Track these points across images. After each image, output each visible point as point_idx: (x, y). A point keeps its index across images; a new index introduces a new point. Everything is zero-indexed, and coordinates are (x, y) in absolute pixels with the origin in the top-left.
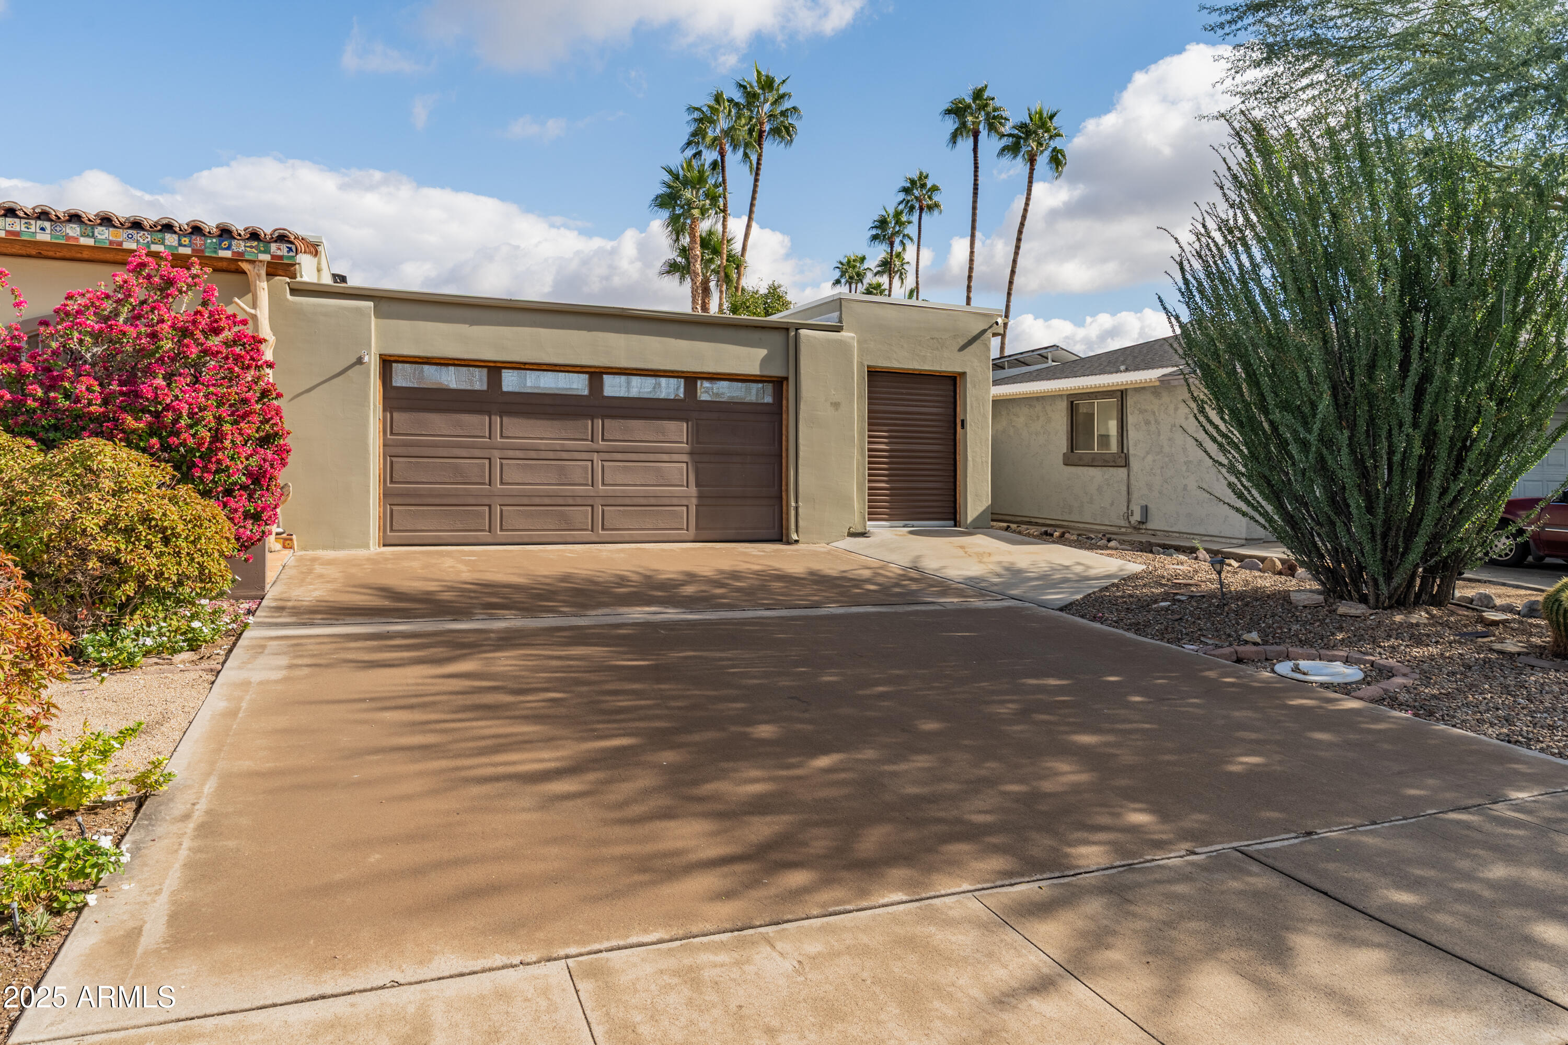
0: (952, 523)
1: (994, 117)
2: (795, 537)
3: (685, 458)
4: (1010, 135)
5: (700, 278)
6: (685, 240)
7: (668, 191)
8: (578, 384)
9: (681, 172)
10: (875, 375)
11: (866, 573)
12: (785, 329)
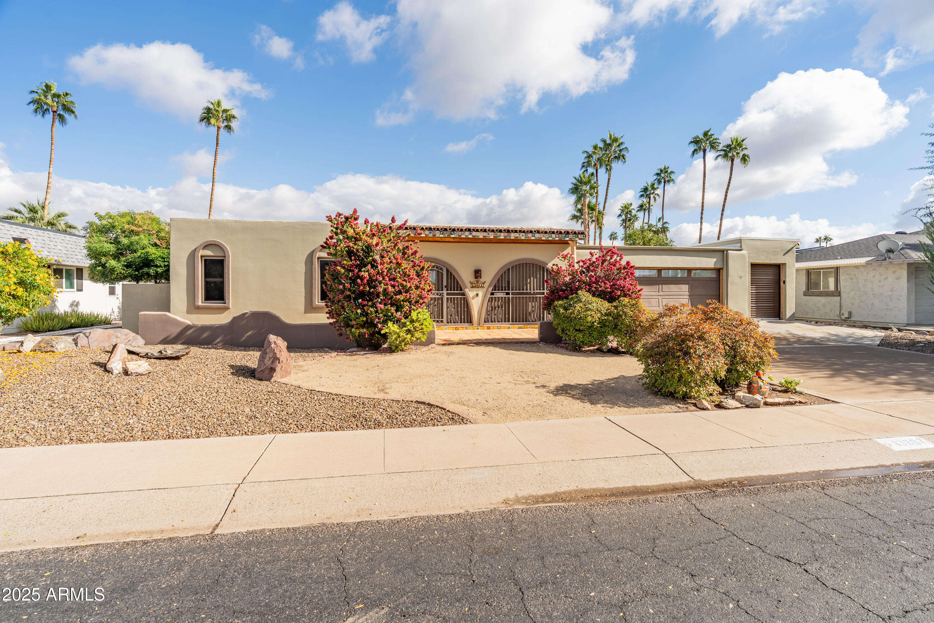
0: (780, 318)
1: (714, 143)
3: (687, 297)
4: (722, 150)
5: (587, 221)
7: (575, 186)
8: (654, 273)
9: (580, 179)
10: (754, 266)
12: (723, 251)
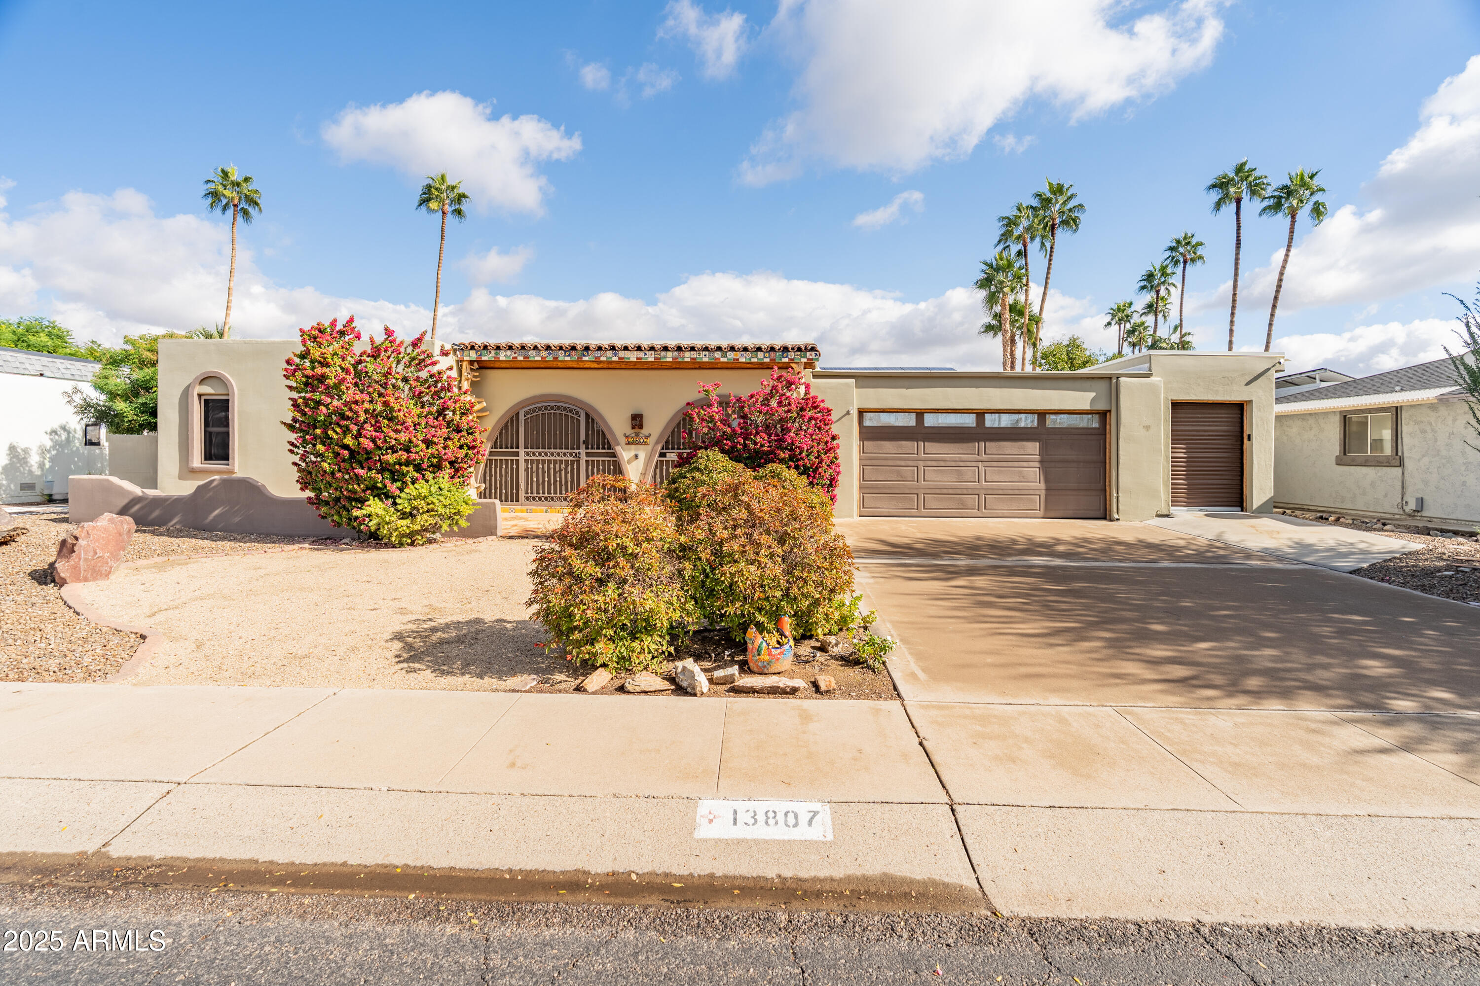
0: (1239, 509)
1: (1256, 185)
2: (1116, 516)
3: (1037, 464)
4: (1271, 197)
5: (1009, 334)
6: (997, 309)
7: (986, 276)
8: (969, 421)
9: (994, 263)
10: (1177, 406)
11: (1182, 543)
12: (1109, 378)
